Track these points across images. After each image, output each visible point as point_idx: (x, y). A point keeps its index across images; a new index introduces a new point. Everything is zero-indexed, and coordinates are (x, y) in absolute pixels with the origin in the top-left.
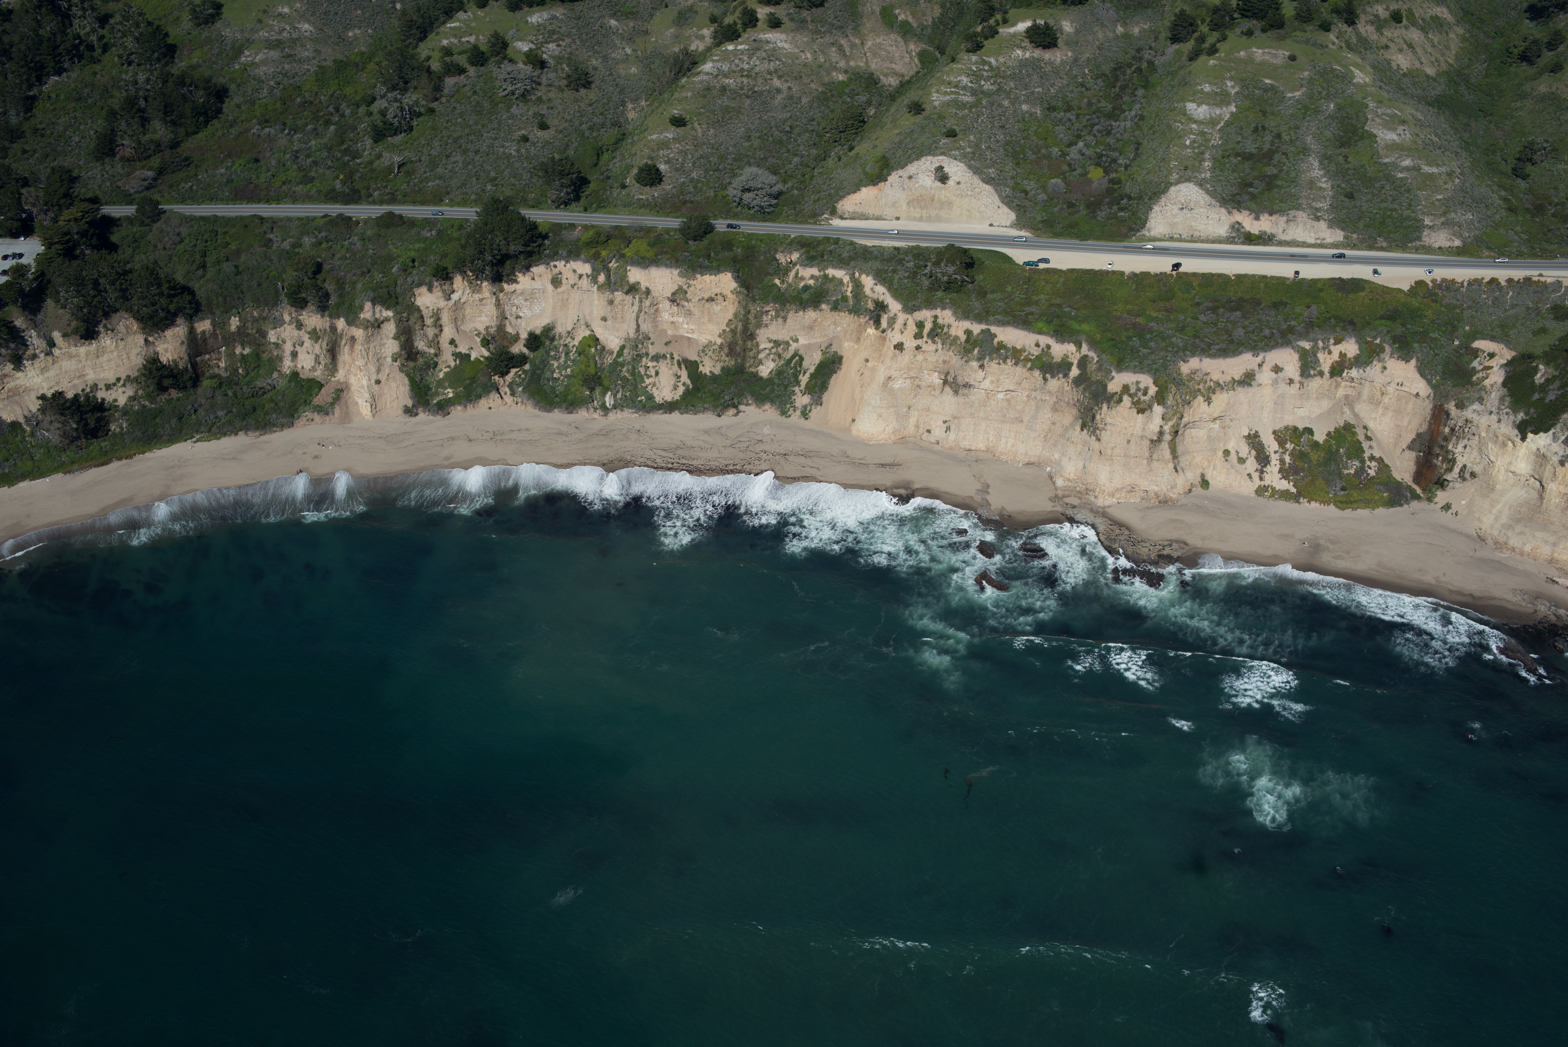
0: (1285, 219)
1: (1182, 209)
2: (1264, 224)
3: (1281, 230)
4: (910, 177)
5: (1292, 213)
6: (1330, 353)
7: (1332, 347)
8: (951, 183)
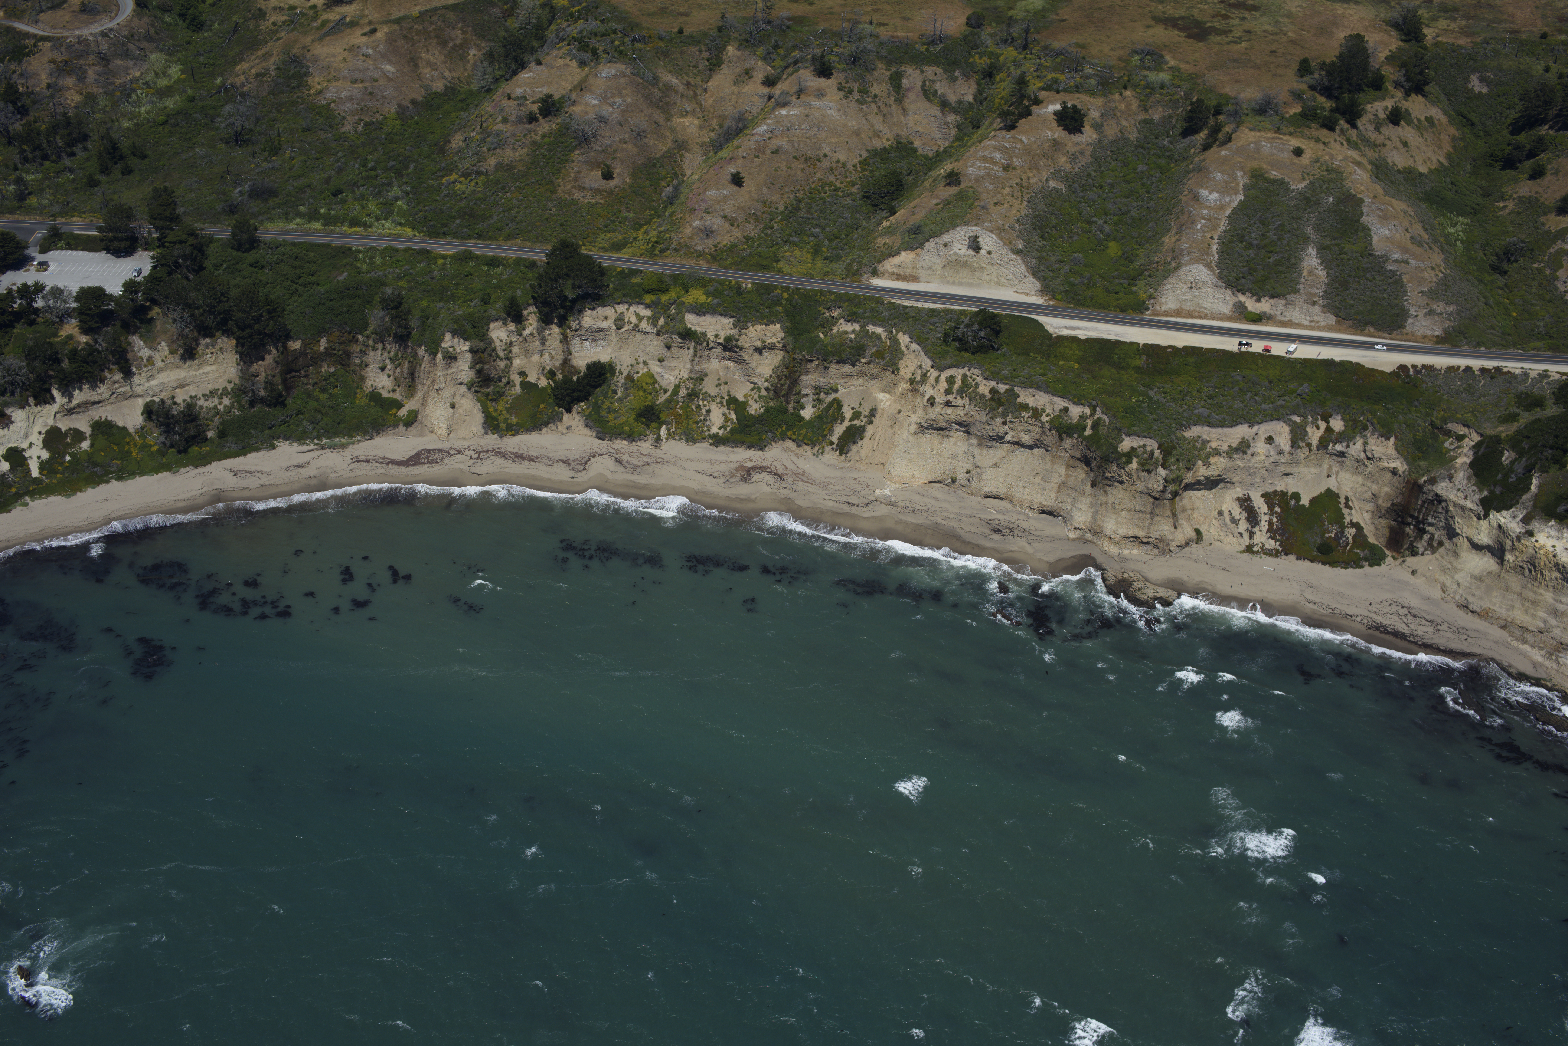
0: (1283, 302)
1: (1191, 288)
2: (1265, 306)
3: (1279, 313)
4: (945, 245)
5: (1290, 297)
6: (1318, 428)
7: (1320, 422)
8: (983, 252)
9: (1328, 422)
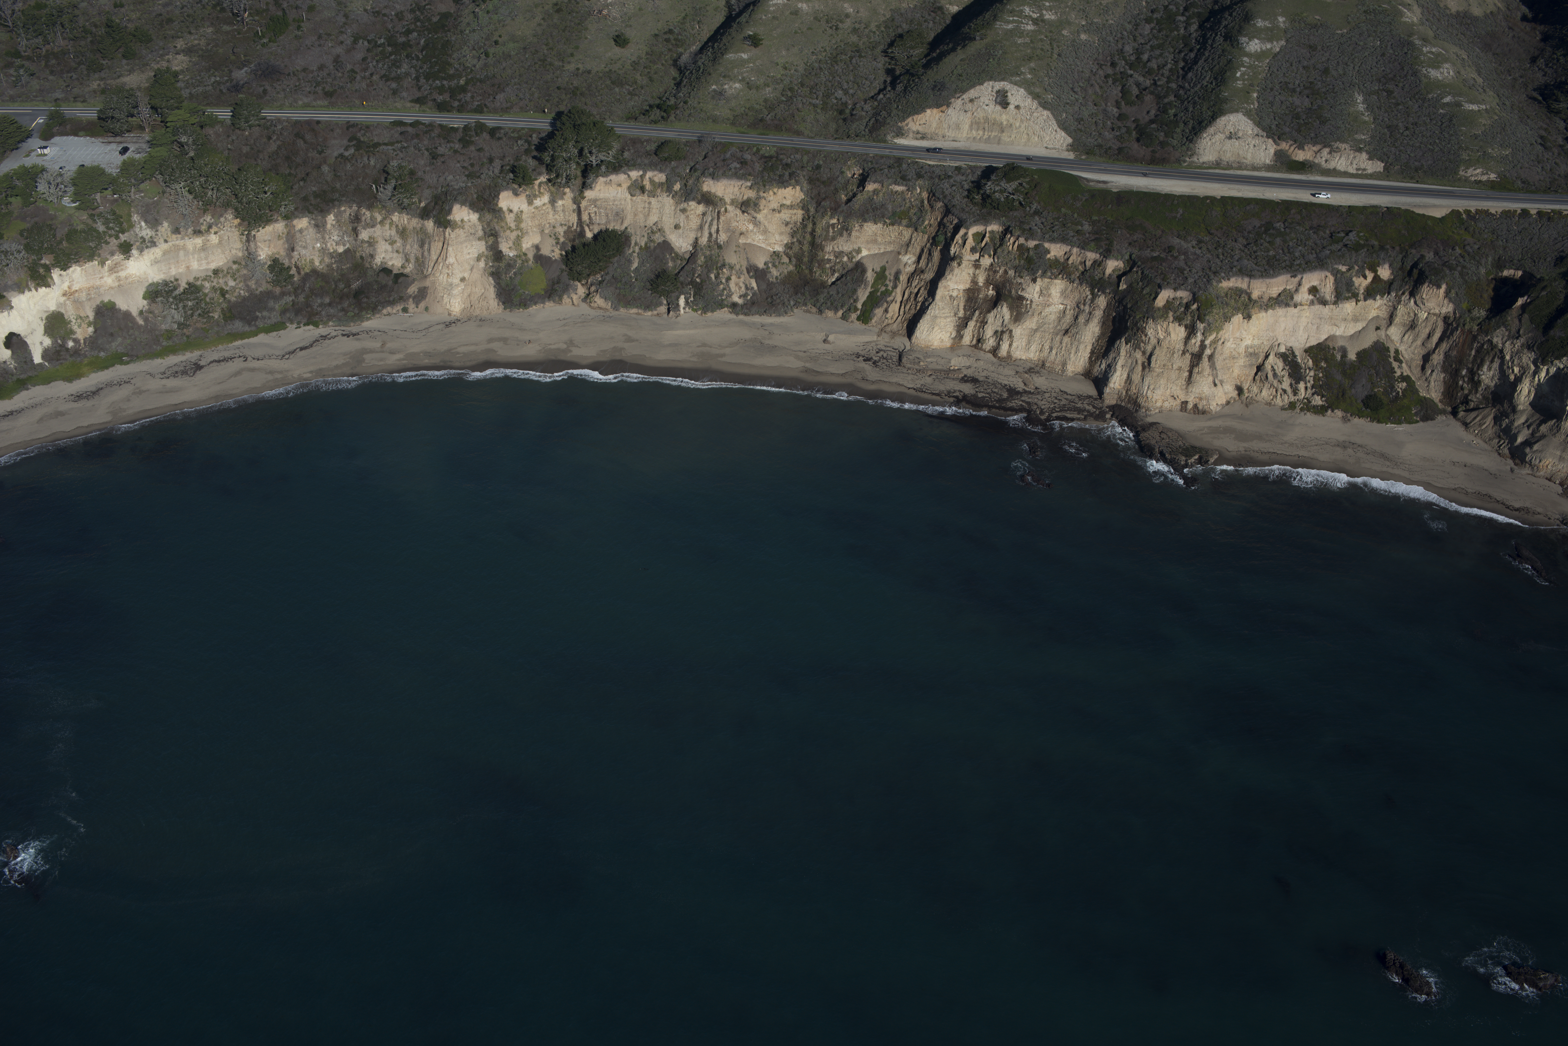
0: (1328, 149)
1: (1230, 137)
2: (1308, 154)
3: (1323, 160)
4: (972, 101)
5: (1336, 144)
6: (1365, 277)
7: (1367, 272)
8: (1011, 107)
9: (1375, 271)
